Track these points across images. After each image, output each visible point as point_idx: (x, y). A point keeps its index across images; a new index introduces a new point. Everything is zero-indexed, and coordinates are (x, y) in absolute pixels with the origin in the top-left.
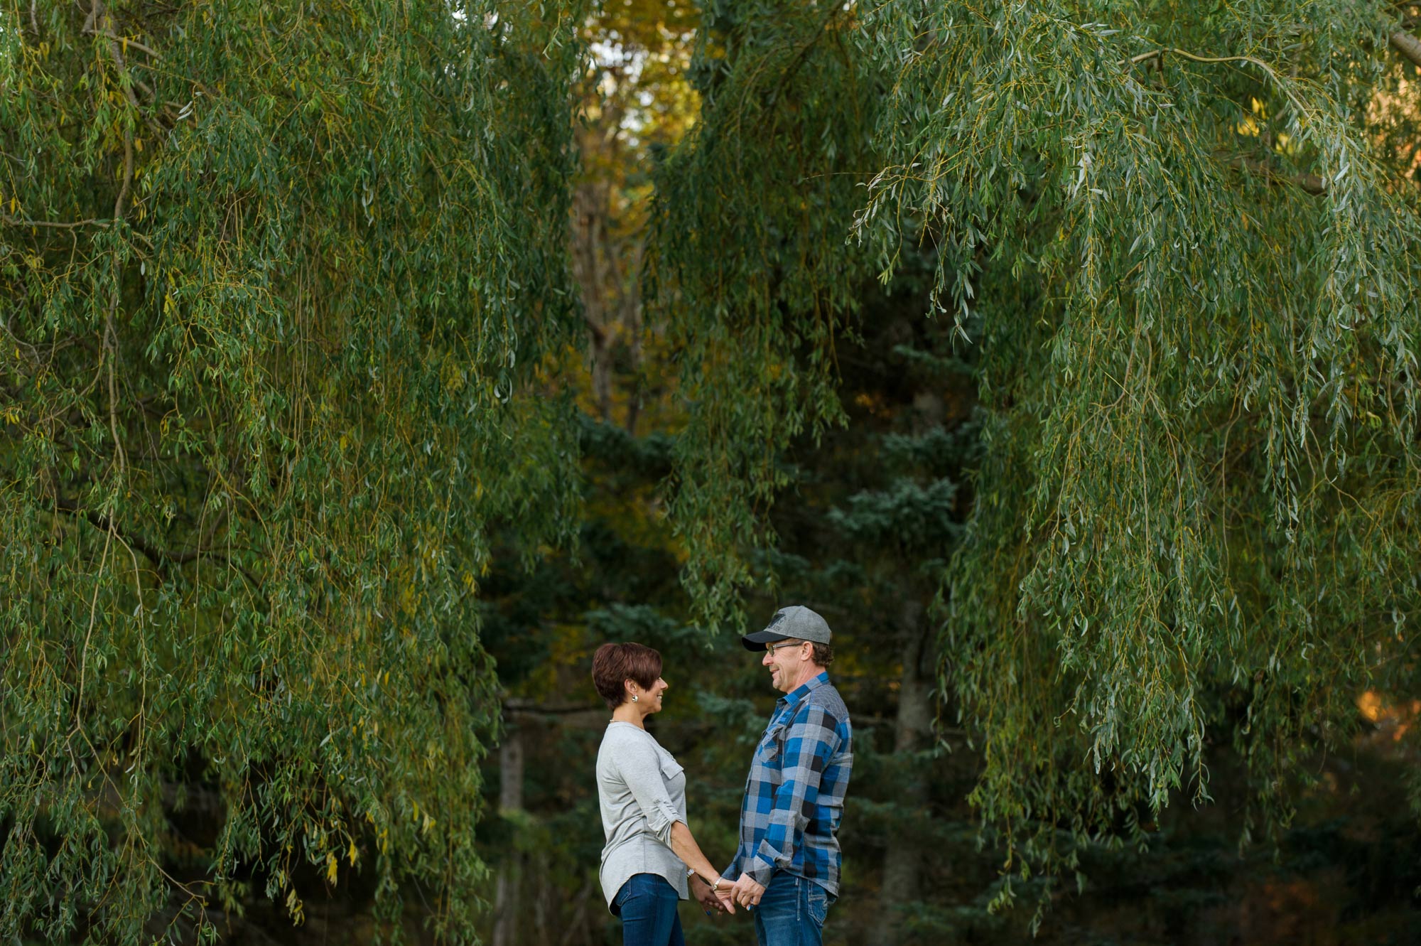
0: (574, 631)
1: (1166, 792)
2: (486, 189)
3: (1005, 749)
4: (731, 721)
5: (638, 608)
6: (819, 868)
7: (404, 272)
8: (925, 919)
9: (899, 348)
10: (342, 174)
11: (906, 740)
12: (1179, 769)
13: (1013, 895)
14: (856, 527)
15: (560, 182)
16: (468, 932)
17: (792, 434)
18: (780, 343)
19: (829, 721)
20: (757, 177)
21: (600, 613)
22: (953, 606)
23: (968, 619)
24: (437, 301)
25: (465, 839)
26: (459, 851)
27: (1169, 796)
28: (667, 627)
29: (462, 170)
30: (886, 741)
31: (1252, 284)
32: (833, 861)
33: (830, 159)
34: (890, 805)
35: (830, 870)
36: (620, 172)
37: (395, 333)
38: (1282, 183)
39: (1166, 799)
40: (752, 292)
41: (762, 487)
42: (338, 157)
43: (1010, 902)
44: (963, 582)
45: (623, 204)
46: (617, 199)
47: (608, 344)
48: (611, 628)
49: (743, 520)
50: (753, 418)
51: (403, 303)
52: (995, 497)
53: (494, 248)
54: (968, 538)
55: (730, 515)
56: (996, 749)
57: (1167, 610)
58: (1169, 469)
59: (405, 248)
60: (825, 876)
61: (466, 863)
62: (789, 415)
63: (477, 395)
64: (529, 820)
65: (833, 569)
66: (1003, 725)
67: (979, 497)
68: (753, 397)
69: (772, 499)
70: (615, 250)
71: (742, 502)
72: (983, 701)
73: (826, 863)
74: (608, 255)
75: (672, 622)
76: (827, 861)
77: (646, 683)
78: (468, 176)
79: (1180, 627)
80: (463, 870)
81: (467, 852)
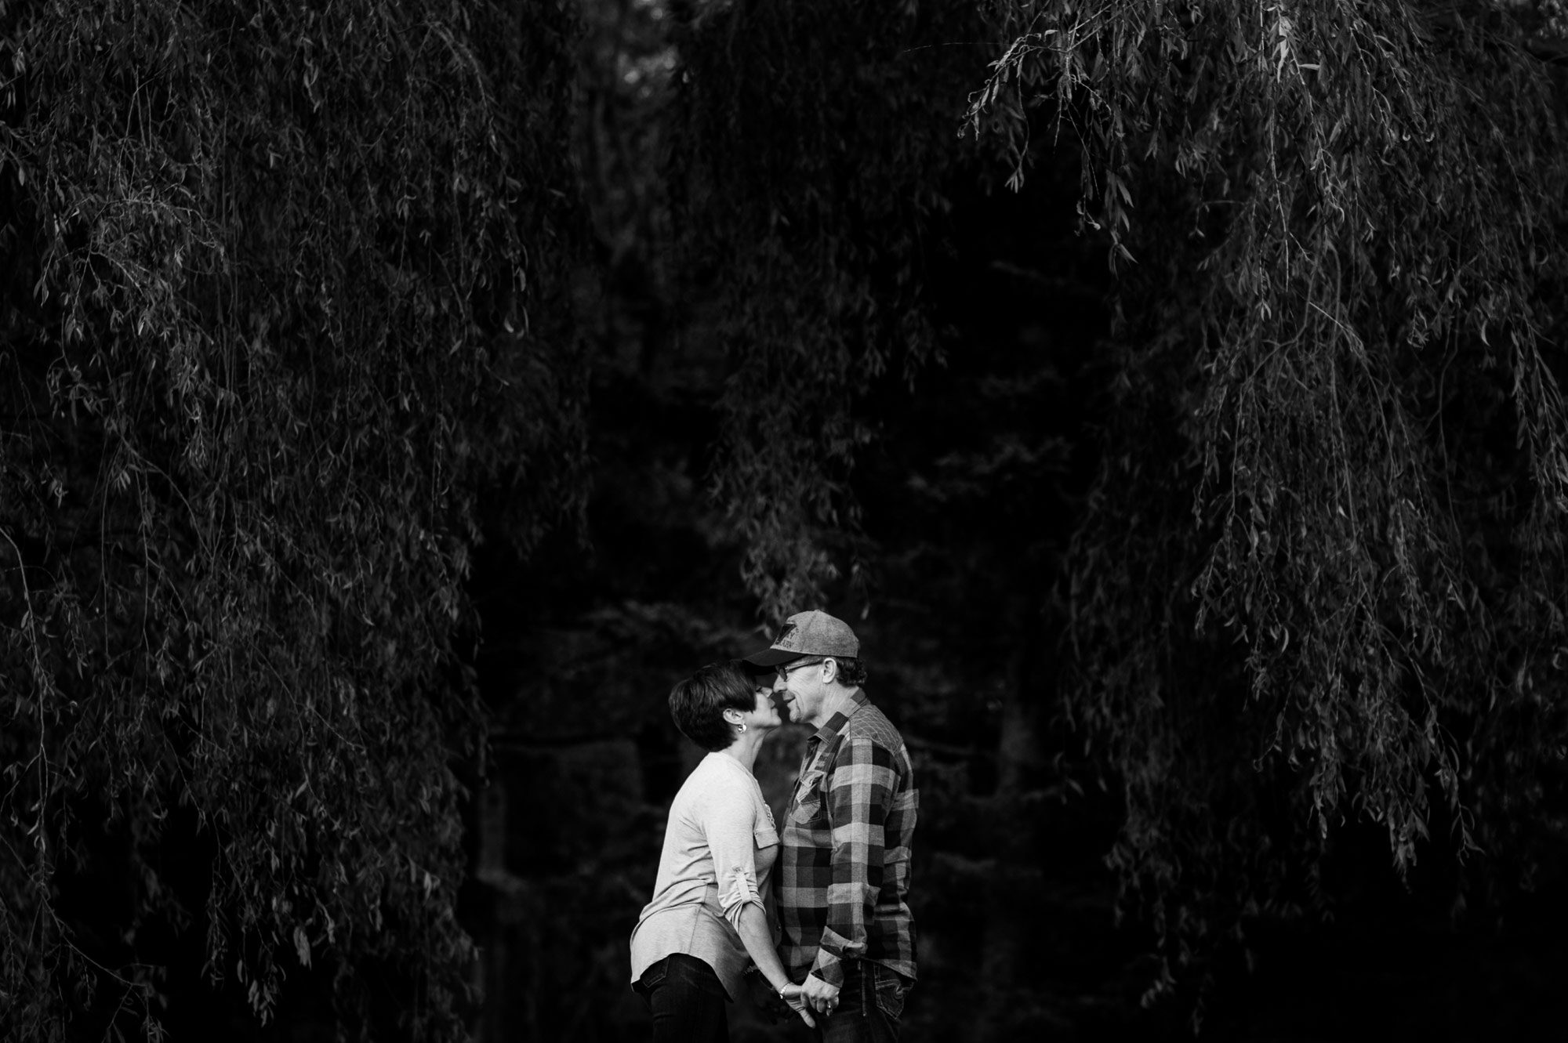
0: (574, 637)
1: (1411, 846)
2: (464, 59)
3: (1148, 792)
4: (781, 753)
5: (658, 607)
6: (887, 946)
7: (359, 171)
8: (1037, 1011)
9: (998, 264)
10: (274, 43)
11: (1009, 778)
12: (1424, 812)
13: (1172, 980)
14: (943, 497)
15: (559, 45)
16: (456, 1028)
17: (873, 375)
18: (852, 257)
19: (881, 757)
20: (814, 43)
21: (608, 614)
22: (1073, 606)
23: (1093, 622)
24: (406, 207)
25: (444, 907)
26: (438, 922)
27: (1416, 851)
28: (696, 632)
29: (432, 34)
30: (984, 778)
31: (1477, 178)
32: (905, 933)
33: (911, 16)
34: (989, 863)
35: (901, 946)
36: (629, 35)
37: (351, 252)
38: (1502, 46)
39: (1412, 855)
40: (811, 192)
41: (838, 447)
42: (268, 20)
43: (1170, 989)
44: (1086, 573)
45: (632, 76)
46: (626, 71)
47: (616, 259)
48: (623, 632)
49: (817, 491)
50: (821, 360)
51: (358, 209)
52: (1126, 462)
53: (482, 136)
54: (1091, 515)
55: (799, 487)
56: (1138, 793)
57: (1389, 609)
58: (1373, 423)
59: (360, 139)
60: (895, 955)
61: (448, 940)
62: (867, 355)
63: (462, 329)
64: (514, 885)
65: (912, 554)
66: (1146, 760)
67: (1105, 461)
68: (821, 329)
69: (852, 462)
70: (624, 137)
71: (814, 468)
72: (1117, 732)
73: (894, 937)
74: (614, 144)
75: (702, 625)
76: (896, 935)
77: (748, 705)
78: (442, 41)
79: (1410, 631)
80: (445, 949)
81: (447, 925)
